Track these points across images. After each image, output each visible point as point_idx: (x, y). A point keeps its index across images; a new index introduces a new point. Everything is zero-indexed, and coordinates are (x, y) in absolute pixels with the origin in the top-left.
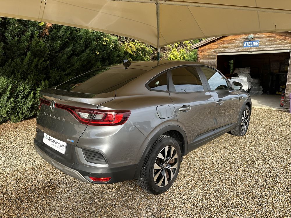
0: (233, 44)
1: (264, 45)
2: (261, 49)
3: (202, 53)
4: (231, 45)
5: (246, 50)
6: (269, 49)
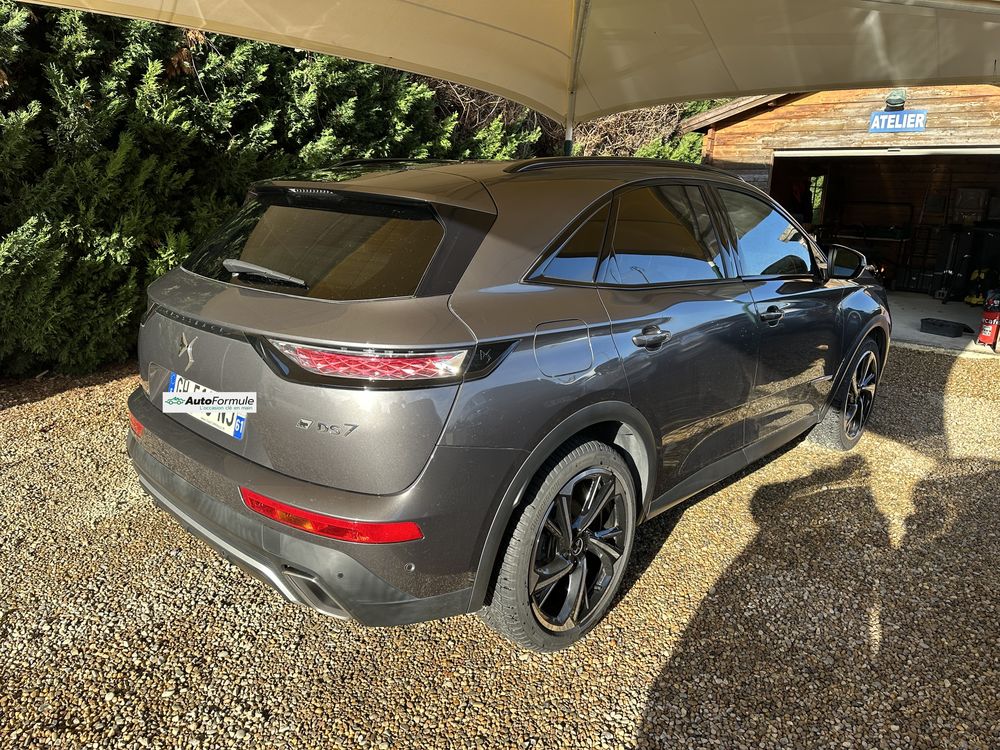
0: (831, 118)
1: (945, 129)
3: (721, 149)
4: (824, 123)
6: (959, 142)
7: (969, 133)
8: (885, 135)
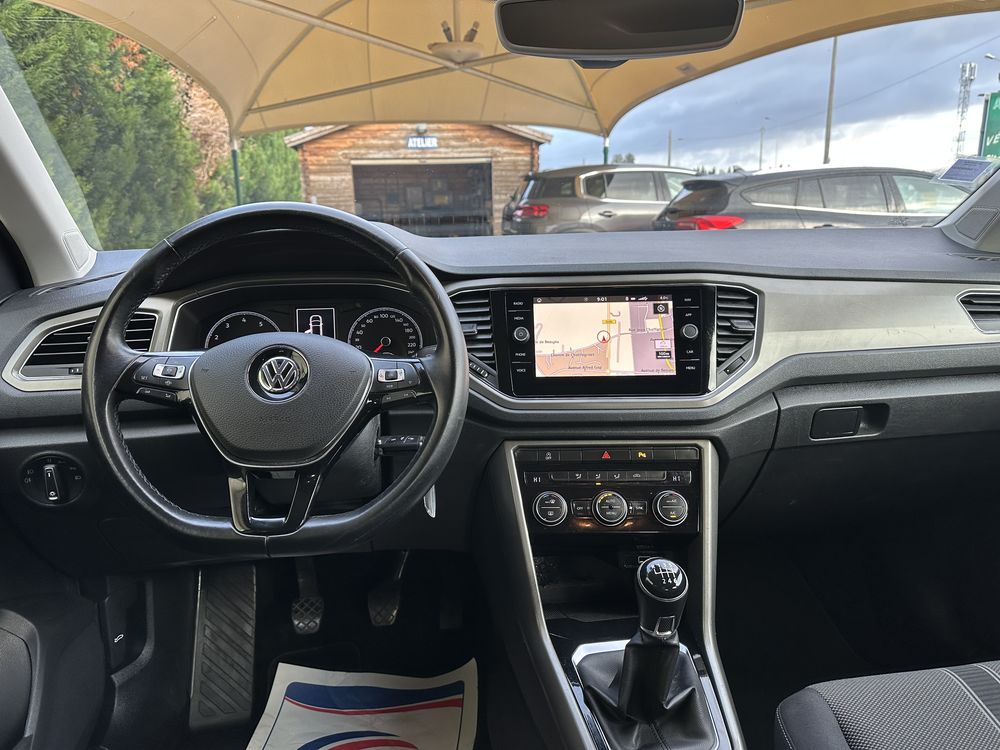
0: (384, 139)
1: (448, 147)
2: (443, 156)
3: (314, 158)
4: (380, 142)
5: (415, 156)
6: (456, 155)
7: (460, 150)
8: (417, 151)
